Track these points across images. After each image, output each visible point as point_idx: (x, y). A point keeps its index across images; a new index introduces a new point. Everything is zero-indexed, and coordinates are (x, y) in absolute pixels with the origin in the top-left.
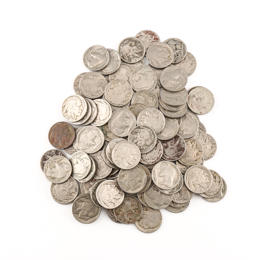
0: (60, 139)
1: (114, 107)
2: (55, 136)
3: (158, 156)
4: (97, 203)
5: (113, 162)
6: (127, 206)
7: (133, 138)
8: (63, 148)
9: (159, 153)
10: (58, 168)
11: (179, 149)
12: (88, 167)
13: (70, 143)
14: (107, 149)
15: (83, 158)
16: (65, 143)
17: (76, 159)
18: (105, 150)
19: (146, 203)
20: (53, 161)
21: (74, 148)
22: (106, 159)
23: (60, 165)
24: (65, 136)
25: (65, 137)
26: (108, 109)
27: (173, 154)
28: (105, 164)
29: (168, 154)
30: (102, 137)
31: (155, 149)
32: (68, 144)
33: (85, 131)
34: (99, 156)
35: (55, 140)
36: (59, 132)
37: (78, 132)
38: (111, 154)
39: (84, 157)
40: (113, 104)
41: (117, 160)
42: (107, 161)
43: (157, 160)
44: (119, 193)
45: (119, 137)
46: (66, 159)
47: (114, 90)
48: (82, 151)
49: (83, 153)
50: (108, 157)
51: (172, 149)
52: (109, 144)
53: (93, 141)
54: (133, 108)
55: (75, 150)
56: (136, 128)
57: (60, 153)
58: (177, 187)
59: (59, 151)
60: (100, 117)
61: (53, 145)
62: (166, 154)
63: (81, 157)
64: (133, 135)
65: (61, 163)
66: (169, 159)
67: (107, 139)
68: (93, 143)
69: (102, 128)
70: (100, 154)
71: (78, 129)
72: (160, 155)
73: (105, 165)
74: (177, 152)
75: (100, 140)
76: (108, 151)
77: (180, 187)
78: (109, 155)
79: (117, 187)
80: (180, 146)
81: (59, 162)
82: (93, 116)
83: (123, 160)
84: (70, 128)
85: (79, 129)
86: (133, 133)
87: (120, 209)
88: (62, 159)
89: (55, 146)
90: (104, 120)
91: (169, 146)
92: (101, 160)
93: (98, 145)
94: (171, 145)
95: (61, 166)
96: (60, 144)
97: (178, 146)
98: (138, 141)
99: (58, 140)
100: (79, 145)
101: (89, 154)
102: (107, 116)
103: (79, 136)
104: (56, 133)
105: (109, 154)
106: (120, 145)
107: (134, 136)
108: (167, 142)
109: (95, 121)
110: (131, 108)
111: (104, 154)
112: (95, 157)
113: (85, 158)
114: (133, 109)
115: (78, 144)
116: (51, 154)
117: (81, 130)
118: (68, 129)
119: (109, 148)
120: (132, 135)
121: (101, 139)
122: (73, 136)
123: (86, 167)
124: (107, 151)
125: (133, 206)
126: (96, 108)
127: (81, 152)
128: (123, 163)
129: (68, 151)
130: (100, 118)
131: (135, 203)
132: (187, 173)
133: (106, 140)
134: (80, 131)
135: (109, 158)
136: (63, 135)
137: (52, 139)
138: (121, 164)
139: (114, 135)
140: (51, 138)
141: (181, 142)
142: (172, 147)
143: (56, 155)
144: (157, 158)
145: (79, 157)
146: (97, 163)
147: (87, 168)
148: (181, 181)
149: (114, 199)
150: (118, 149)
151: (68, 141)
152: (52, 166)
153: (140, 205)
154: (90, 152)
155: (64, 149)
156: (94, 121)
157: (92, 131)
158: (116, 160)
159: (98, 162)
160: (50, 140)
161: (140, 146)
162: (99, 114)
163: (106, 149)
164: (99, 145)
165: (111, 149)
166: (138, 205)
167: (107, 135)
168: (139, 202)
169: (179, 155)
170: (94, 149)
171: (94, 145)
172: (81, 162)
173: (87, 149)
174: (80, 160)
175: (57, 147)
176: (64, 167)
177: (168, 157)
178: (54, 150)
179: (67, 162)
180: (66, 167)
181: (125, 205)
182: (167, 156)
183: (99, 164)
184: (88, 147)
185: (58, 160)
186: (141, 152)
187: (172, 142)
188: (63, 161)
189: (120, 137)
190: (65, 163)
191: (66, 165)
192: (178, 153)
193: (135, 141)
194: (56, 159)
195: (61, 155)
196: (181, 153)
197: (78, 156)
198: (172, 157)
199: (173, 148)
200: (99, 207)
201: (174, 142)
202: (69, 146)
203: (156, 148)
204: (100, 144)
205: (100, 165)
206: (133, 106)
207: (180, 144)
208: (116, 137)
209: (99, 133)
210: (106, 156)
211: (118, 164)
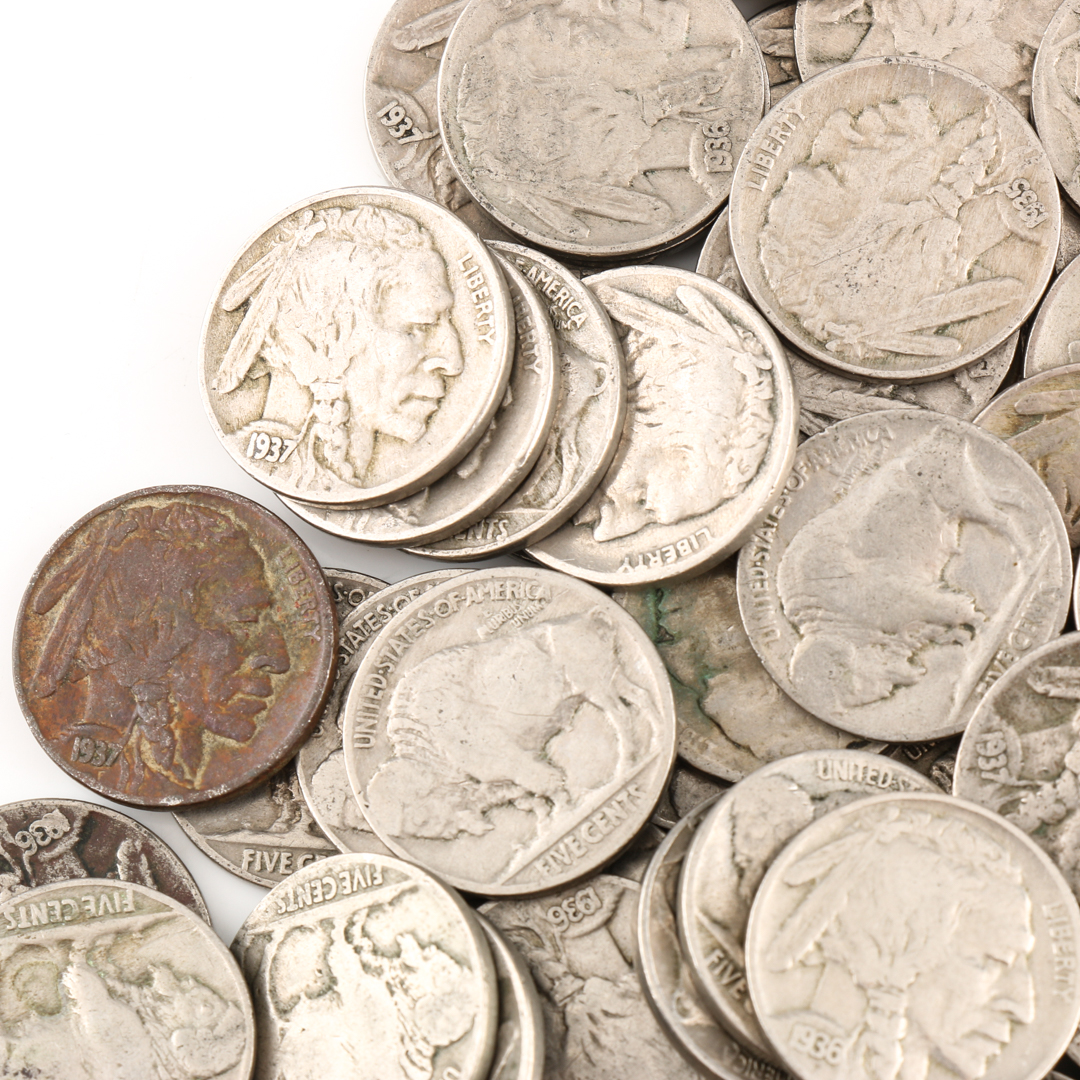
0: (150, 682)
1: (826, 381)
2: (96, 643)
5: (752, 1019)
7: (1016, 763)
8: (177, 794)
10: (87, 1022)
12: (456, 1053)
13: (264, 742)
14: (700, 864)
15: (409, 945)
16: (201, 745)
17: (315, 942)
18: (674, 877)
20: (41, 936)
21: (296, 807)
22: (676, 973)
23: (119, 987)
24: (218, 662)
25: (208, 674)
26: (755, 396)
28: (651, 1043)
30: (647, 715)
32: (234, 752)
33: (454, 629)
34: (588, 941)
35: (91, 697)
36: (147, 603)
37: (366, 633)
38: (736, 929)
39: (413, 933)
40: (821, 344)
41: (807, 1009)
42: (689, 1004)
45: (844, 741)
46: (201, 928)
47: (841, 181)
48: (397, 850)
49: (406, 885)
50: (701, 961)
52: (722, 811)
53: (543, 756)
54: (1052, 415)
55: (313, 829)
56: (1057, 658)
57: (134, 857)
59: (122, 833)
60: (650, 478)
61: (61, 753)
63: (383, 930)
64: (1023, 732)
65: (134, 970)
67: (704, 747)
68: (534, 776)
69: (659, 615)
70: (599, 918)
71: (374, 597)
73: (647, 1054)
75: (623, 748)
76: (704, 886)
78: (719, 935)
81: (108, 951)
82: (569, 464)
83: (870, 1018)
84: (275, 570)
85: (388, 591)
86: (1022, 708)
88: (146, 929)
89: (79, 768)
90: (692, 517)
92: (611, 980)
93: (591, 799)
95: (136, 1004)
96: (146, 746)
98: (1070, 812)
99: (126, 694)
100: (363, 790)
101: (472, 901)
102: (734, 478)
103: (384, 671)
104: (103, 610)
105: (715, 922)
106: (860, 837)
107: (1026, 748)
109: (587, 517)
110: (1023, 420)
111: (654, 914)
112: (540, 946)
113: (424, 937)
114: (1045, 422)
115: (359, 773)
116: (26, 856)
117: (402, 615)
118: (262, 576)
119: (722, 856)
120: (1011, 731)
121: (636, 743)
122: (309, 674)
123: (429, 1052)
124: (696, 885)
126: (611, 369)
127: (384, 871)
128: (871, 1052)
129: (233, 838)
130: (643, 486)
133: (688, 756)
134: (392, 623)
135: (713, 966)
136: (183, 649)
137: (48, 682)
138: (843, 1053)
139: (791, 714)
140: (46, 669)
143: (84, 865)
145: (360, 919)
146: (556, 1018)
147: (442, 1059)
150: (825, 876)
151: (242, 724)
152: (21, 995)
154: (493, 878)
155: (181, 810)
156: (569, 522)
157: (538, 631)
158: (798, 1003)
159: (573, 1009)
160: (24, 692)
162: (642, 437)
163: (681, 863)
164: (607, 802)
165: (741, 873)
167: (711, 704)
170: (537, 846)
171: (548, 800)
172: (376, 986)
173: (463, 841)
174: (367, 957)
175: (110, 780)
176: (170, 1023)
178: (68, 813)
179: (204, 969)
180: (183, 1017)
183: (580, 1031)
184: (468, 820)
185: (96, 927)
188: (157, 947)
189: (859, 743)
190: (178, 977)
191: (191, 1004)
193: (1035, 806)
194: (83, 918)
195: (135, 877)
197: (338, 911)
202: (246, 776)
204: (623, 796)
205: (595, 1039)
206: (1048, 399)
208: (815, 736)
209: (623, 666)
210: (677, 948)
211: (817, 1049)
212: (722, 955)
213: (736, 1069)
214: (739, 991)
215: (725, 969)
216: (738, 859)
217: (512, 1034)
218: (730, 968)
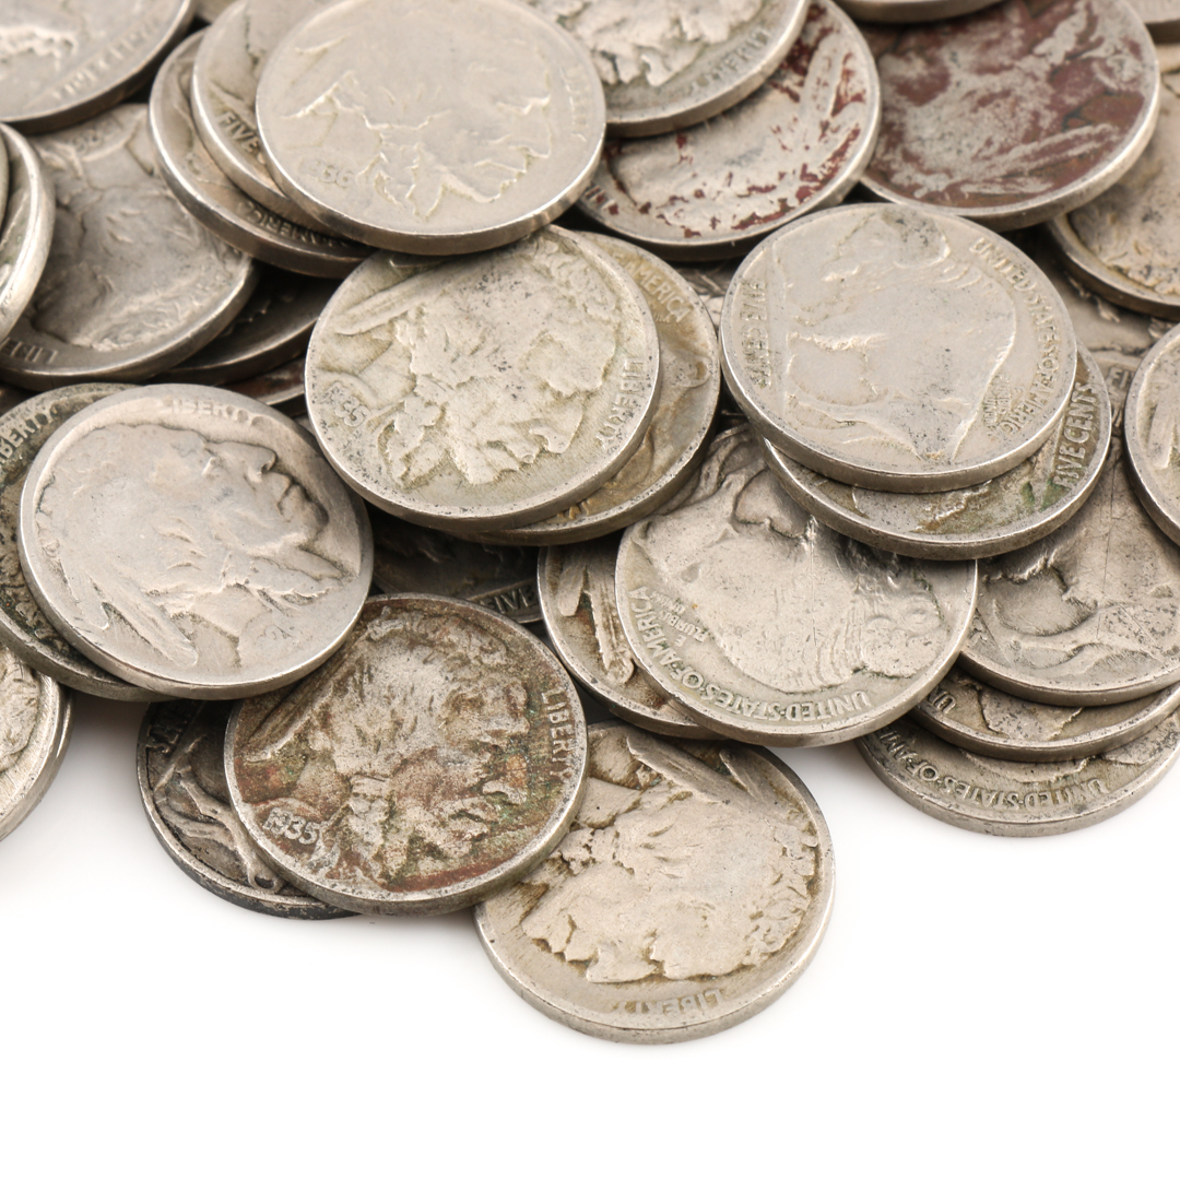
3: (817, 164)
4: (19, 608)
6: (396, 702)
9: (825, 126)
11: (1071, 101)
19: (637, 671)
22: (189, 143)
27: (1004, 150)
29: (934, 153)
31: (787, 91)
41: (319, 146)
43: (802, 195)
44: (306, 549)
50: (211, 122)
51: (983, 102)
52: (235, 11)
58: (1029, 486)
62: (915, 148)
66: (952, 196)
70: (121, 141)
72: (846, 146)
74: (1050, 134)
77: (1064, 482)
78: (229, 101)
79: (294, 482)
80: (1090, 74)
83: (382, 155)
87: (302, 737)
91: (954, 79)
94: (982, 70)
97: (1057, 76)
105: (227, 91)
108: (939, 45)
125: (477, 704)
128: (384, 179)
131: (496, 676)
132: (1159, 367)
135: (225, 124)
138: (357, 178)
141: (1100, 41)
142: (995, 82)
144: (805, 175)
148: (1079, 433)
149: (239, 593)
150: (337, 47)
153: (563, 696)
161: (604, 54)
166: (528, 704)
168: (544, 664)
169: (1067, 160)
171: (66, 43)
177: (938, 183)
181: (367, 687)
182: (929, 172)
186: (610, 106)
187: (989, 45)
192: (1059, 138)
196: (1100, 137)
198: (991, 181)
199: (1006, 93)
200: (44, 651)
201: (1017, 45)
203: (801, 84)
207: (1090, 60)
210: (191, 125)
211: (328, 174)
212: (234, 117)
213: (249, 218)
214: (251, 146)
215: (238, 127)
216: (251, 50)
217: (21, 197)
218: (242, 128)
